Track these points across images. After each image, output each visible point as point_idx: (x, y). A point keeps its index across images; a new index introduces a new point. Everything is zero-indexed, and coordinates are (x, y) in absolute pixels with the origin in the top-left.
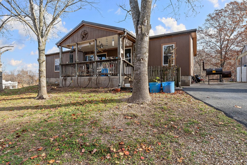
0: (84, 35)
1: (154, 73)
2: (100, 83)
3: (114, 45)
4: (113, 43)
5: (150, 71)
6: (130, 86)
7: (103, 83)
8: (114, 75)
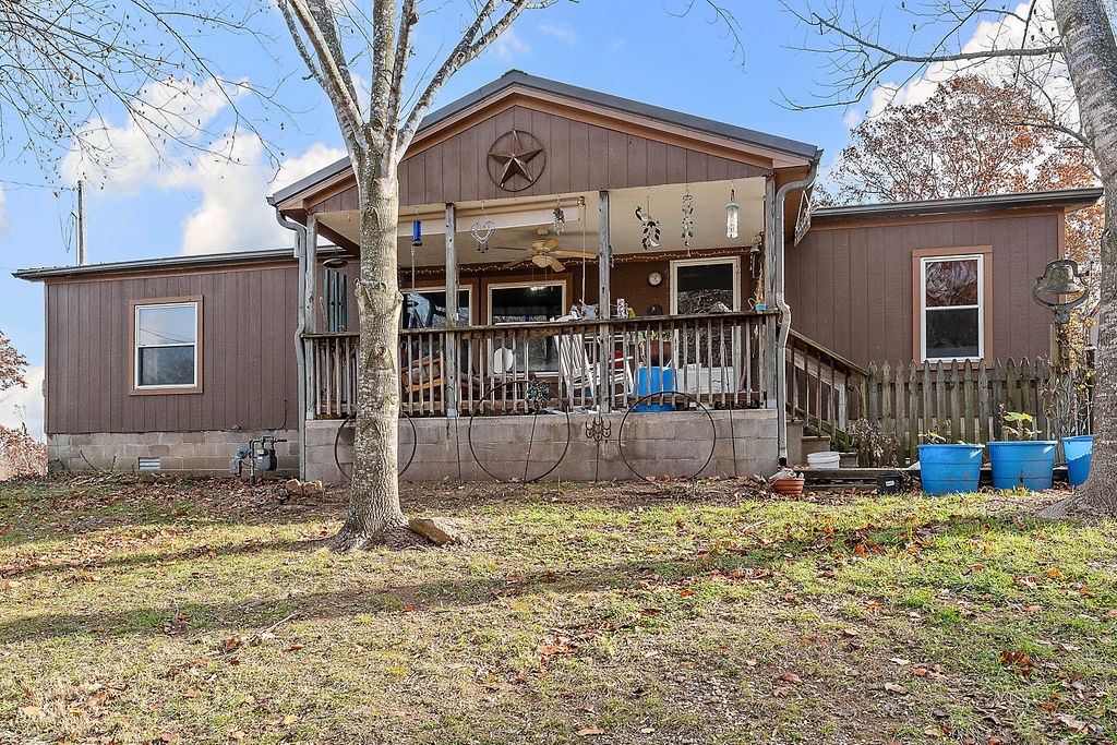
0: (518, 161)
1: (954, 394)
2: (642, 447)
3: (735, 235)
4: (733, 221)
5: (934, 383)
6: (836, 466)
7: (659, 454)
8: (744, 406)
